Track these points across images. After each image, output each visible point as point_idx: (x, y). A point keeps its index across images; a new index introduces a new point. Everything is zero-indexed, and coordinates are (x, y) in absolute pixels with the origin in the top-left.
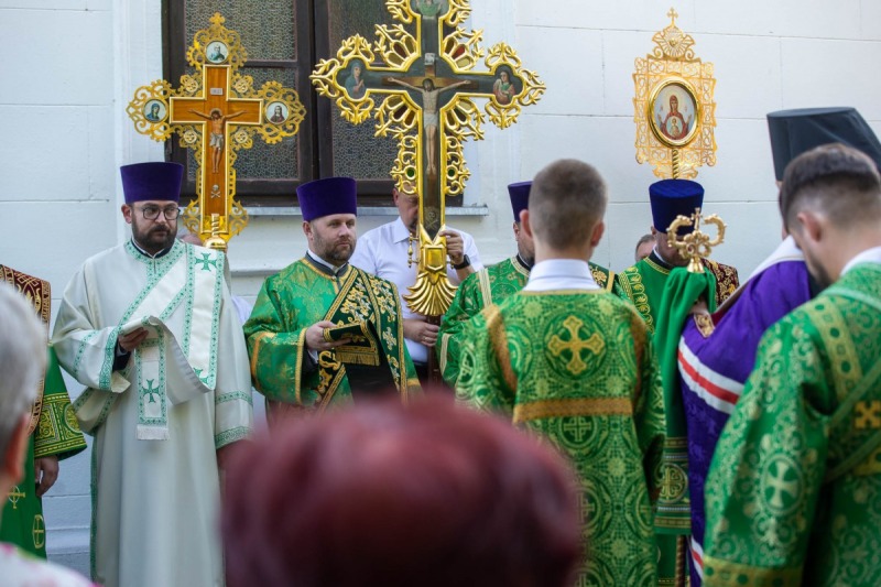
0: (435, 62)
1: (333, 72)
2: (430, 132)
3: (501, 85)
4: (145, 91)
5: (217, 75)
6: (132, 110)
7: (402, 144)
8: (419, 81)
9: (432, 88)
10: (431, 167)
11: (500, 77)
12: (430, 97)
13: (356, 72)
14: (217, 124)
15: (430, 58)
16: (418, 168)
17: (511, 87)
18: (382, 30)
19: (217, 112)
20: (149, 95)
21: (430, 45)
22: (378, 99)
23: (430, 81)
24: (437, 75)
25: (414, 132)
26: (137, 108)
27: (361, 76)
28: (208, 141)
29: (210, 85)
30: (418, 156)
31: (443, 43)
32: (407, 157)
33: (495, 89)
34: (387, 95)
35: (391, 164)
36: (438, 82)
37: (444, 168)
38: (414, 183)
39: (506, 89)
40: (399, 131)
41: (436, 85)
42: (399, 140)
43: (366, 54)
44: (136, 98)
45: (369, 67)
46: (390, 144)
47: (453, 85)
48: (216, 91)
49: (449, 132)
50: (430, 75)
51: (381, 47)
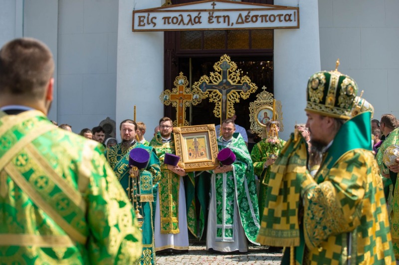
1: (198, 85)
2: (224, 100)
3: (244, 88)
5: (181, 88)
6: (161, 98)
7: (217, 104)
8: (221, 87)
9: (225, 89)
10: (224, 110)
11: (244, 85)
12: (224, 91)
13: (204, 85)
14: (181, 100)
15: (225, 81)
16: (220, 110)
17: (247, 88)
18: (212, 74)
19: (181, 97)
21: (225, 77)
22: (210, 92)
23: (224, 87)
24: (227, 85)
25: (220, 101)
28: (179, 105)
29: (180, 90)
30: (220, 107)
31: (228, 77)
32: (218, 108)
33: (242, 88)
34: (212, 91)
35: (214, 109)
36: (227, 87)
37: (228, 110)
38: (219, 114)
40: (216, 101)
42: (215, 103)
43: (207, 80)
44: (161, 94)
46: (213, 104)
47: (231, 88)
48: (181, 92)
49: (229, 101)
50: (225, 85)
51: (211, 78)
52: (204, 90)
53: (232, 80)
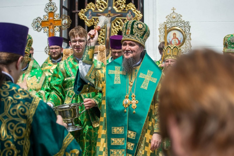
0: (111, 9)
1: (84, 13)
2: (108, 28)
3: (129, 15)
4: (35, 20)
5: (51, 14)
6: (33, 25)
7: (101, 32)
10: (108, 38)
11: (129, 13)
12: (109, 19)
13: (90, 12)
15: (110, 8)
16: (104, 38)
17: (132, 16)
18: (98, 1)
19: (51, 23)
20: (36, 21)
21: (110, 4)
22: (95, 19)
23: (109, 14)
24: (111, 13)
25: (104, 28)
26: (34, 24)
27: (91, 14)
30: (104, 35)
31: (114, 4)
33: (127, 16)
38: (103, 42)
39: (130, 16)
41: (111, 15)
43: (93, 8)
44: (33, 22)
45: (93, 11)
47: (115, 16)
48: (51, 18)
49: (114, 29)
50: (109, 13)
51: (97, 5)
52: (89, 17)
53: (117, 7)
